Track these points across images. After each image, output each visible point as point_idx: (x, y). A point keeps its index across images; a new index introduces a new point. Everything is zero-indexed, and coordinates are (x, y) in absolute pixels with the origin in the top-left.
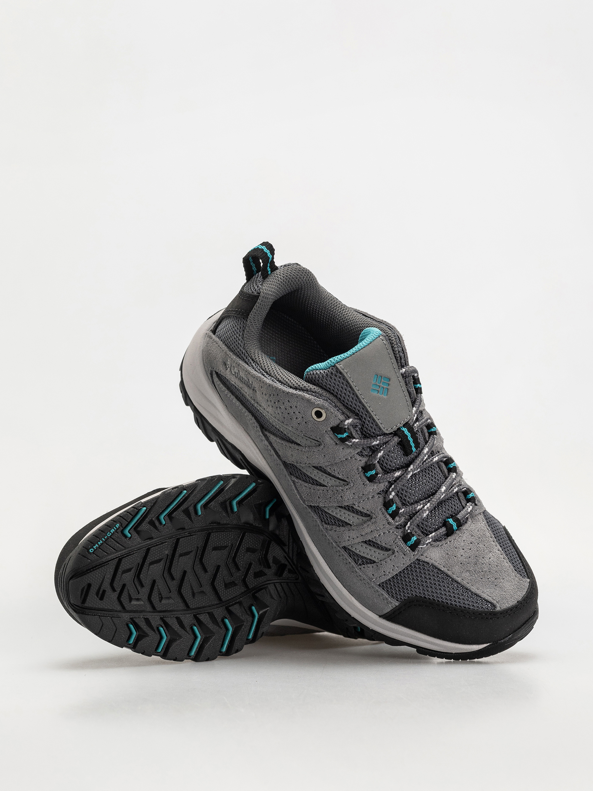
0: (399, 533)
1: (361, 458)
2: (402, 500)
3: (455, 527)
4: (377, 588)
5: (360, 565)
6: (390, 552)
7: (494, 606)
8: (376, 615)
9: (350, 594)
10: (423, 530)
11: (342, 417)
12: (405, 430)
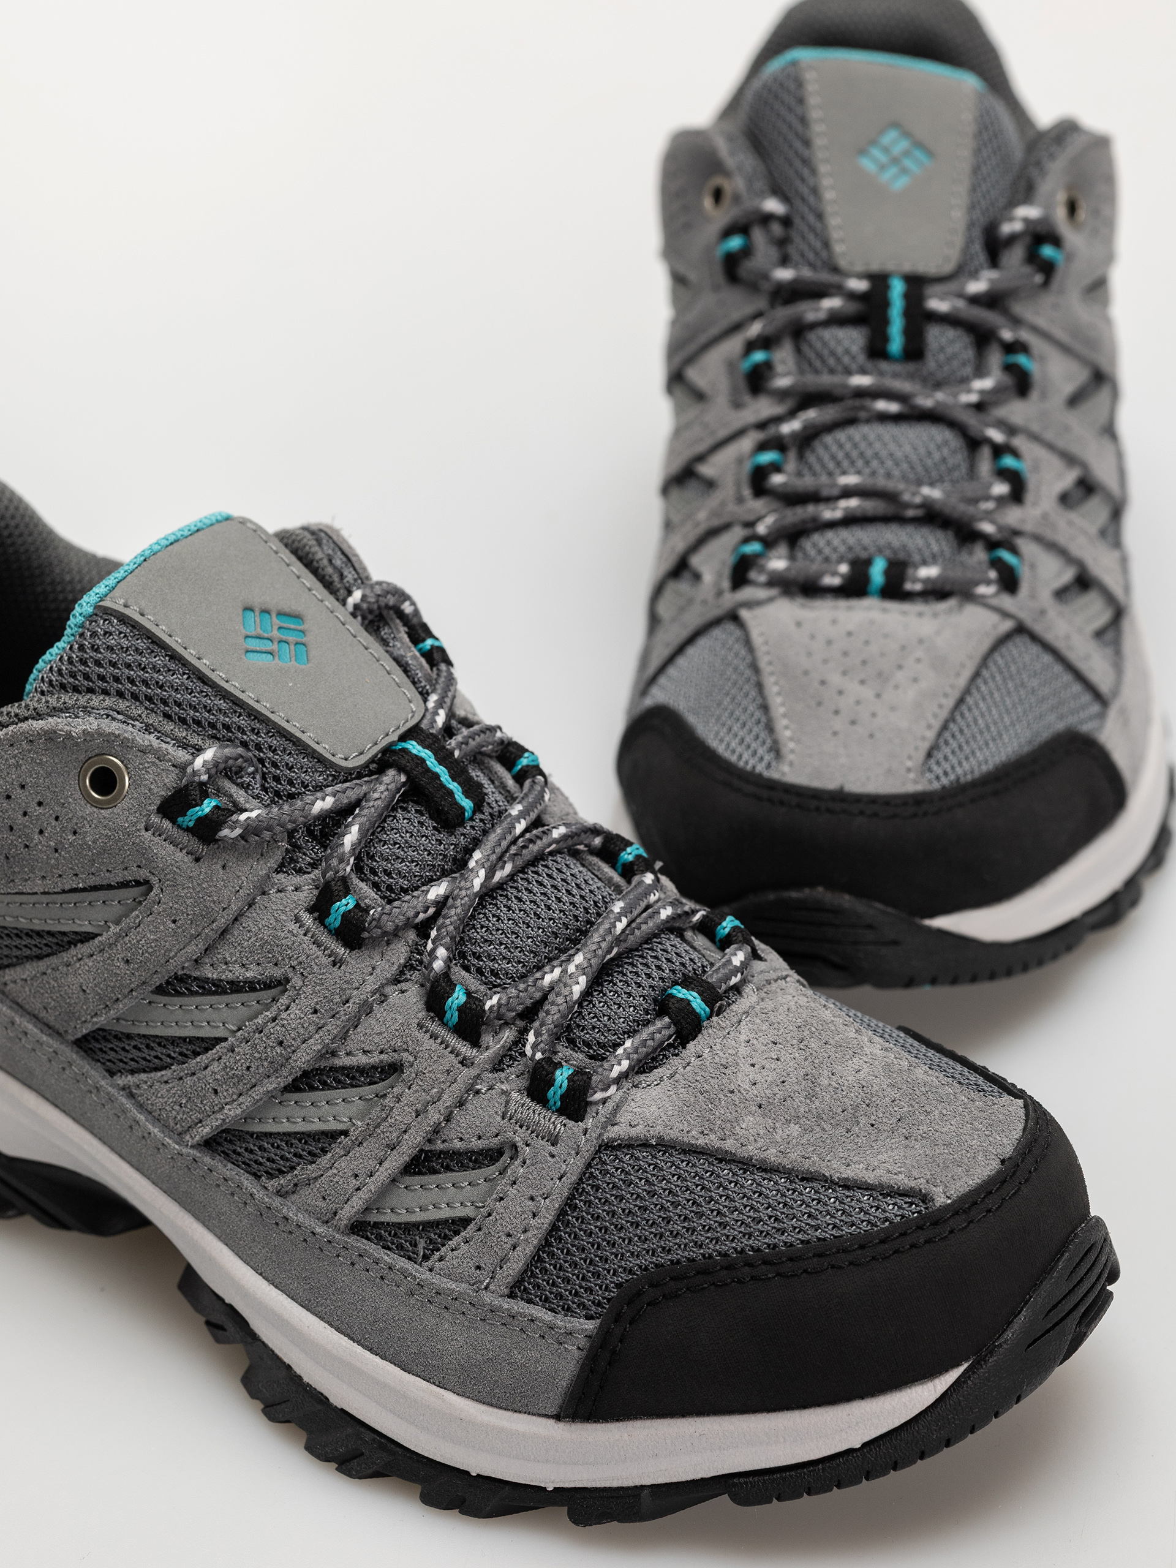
0: (512, 1082)
1: (297, 879)
2: (486, 978)
3: (698, 1004)
4: (508, 1304)
5: (426, 1258)
6: (505, 1158)
7: (925, 1198)
8: (543, 1421)
9: (434, 1383)
10: (595, 1051)
11: (182, 755)
12: (414, 747)
